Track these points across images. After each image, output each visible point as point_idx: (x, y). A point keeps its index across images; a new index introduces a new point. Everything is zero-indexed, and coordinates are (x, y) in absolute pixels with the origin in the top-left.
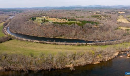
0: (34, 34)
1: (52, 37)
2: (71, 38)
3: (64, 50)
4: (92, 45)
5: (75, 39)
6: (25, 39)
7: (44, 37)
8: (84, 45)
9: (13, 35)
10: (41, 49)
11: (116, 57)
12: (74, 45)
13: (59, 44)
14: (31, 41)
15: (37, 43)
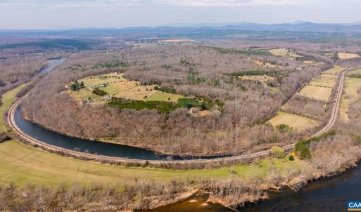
0: (60, 128)
1: (92, 139)
2: (131, 145)
3: (90, 176)
4: (157, 167)
5: (138, 146)
6: (34, 141)
7: (78, 136)
8: (139, 165)
9: (17, 129)
10: (47, 170)
11: (180, 202)
12: (120, 163)
13: (92, 159)
14: (42, 147)
15: (52, 152)
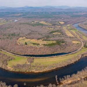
0: (39, 54)
